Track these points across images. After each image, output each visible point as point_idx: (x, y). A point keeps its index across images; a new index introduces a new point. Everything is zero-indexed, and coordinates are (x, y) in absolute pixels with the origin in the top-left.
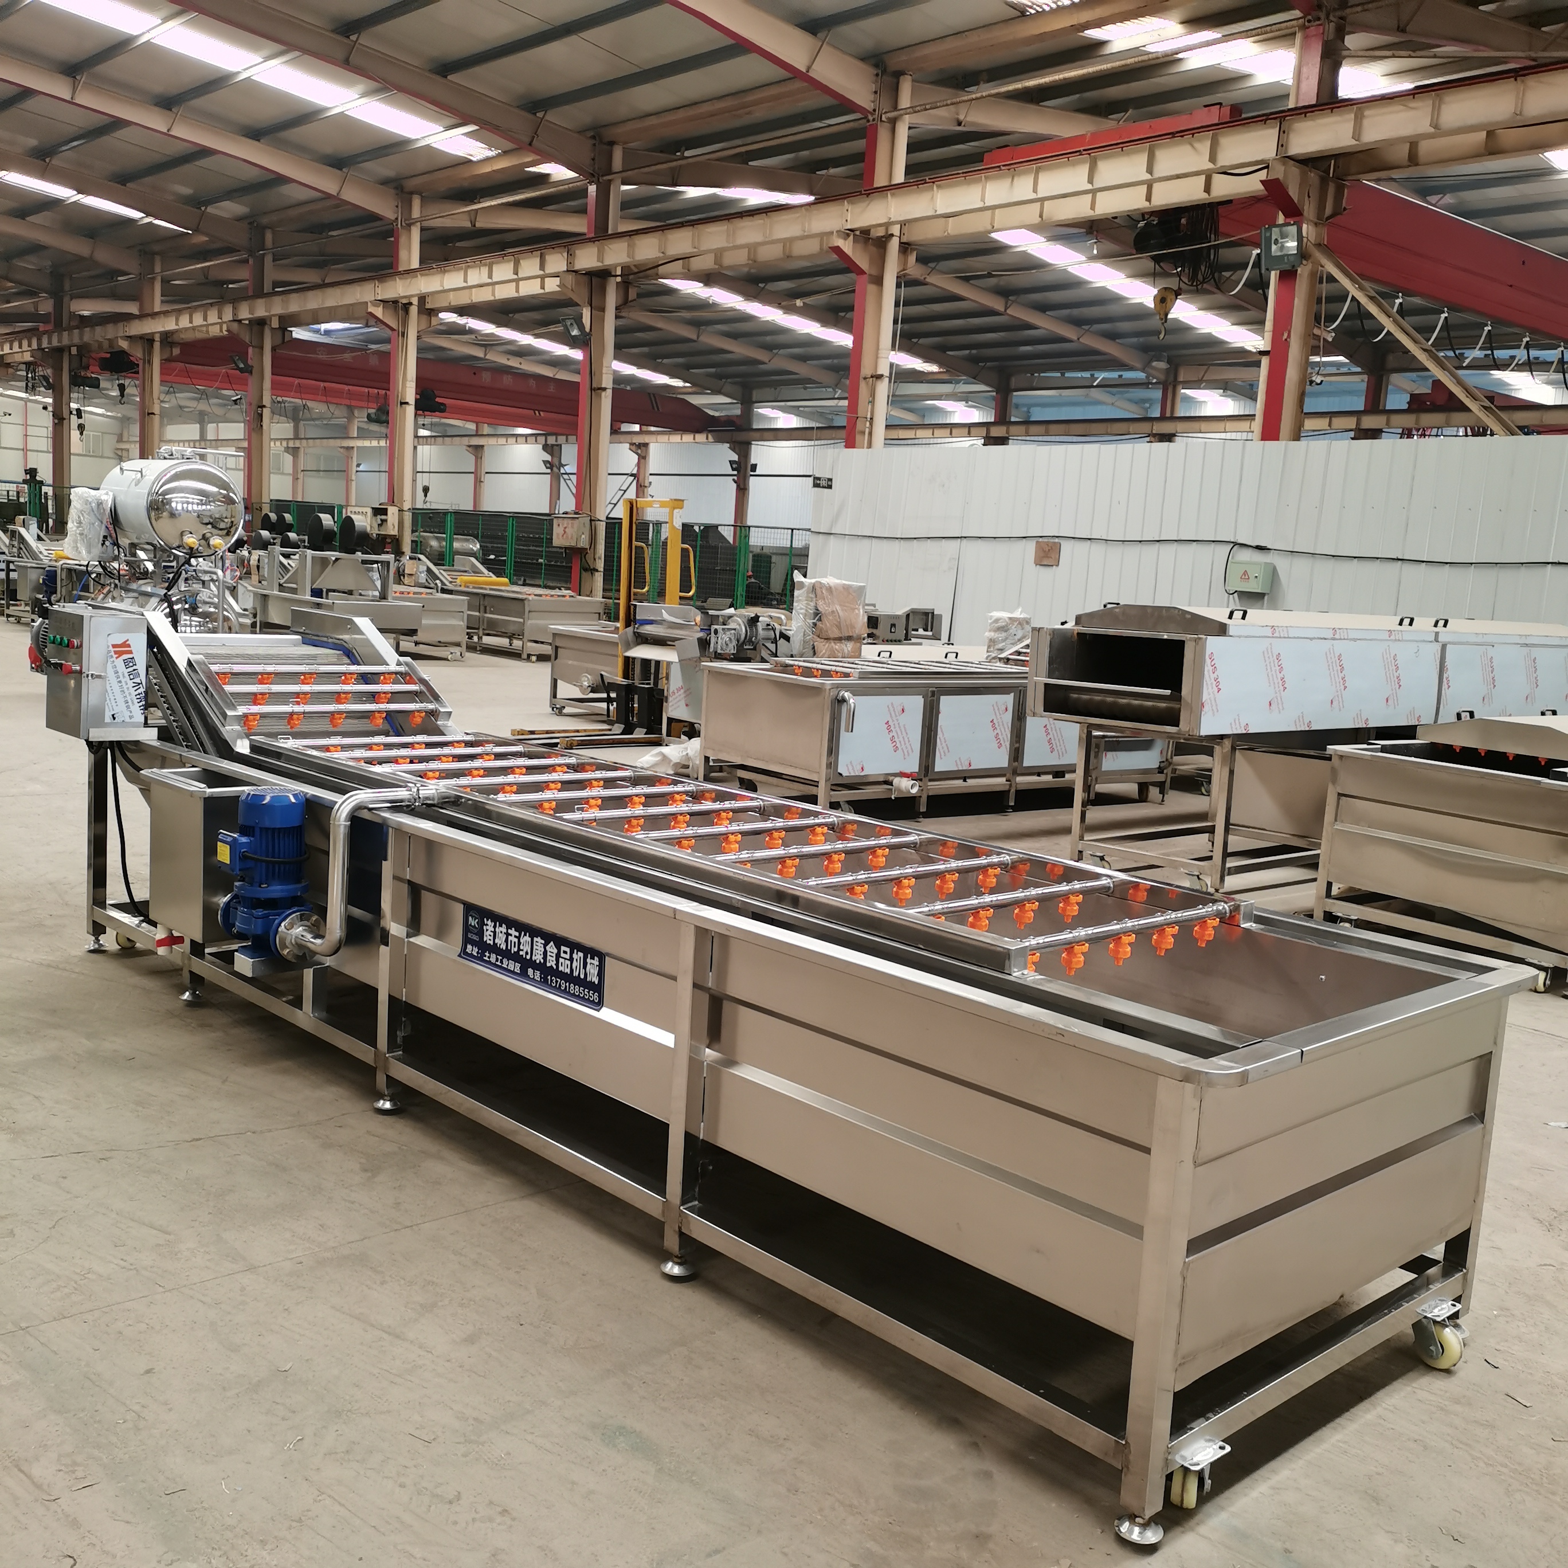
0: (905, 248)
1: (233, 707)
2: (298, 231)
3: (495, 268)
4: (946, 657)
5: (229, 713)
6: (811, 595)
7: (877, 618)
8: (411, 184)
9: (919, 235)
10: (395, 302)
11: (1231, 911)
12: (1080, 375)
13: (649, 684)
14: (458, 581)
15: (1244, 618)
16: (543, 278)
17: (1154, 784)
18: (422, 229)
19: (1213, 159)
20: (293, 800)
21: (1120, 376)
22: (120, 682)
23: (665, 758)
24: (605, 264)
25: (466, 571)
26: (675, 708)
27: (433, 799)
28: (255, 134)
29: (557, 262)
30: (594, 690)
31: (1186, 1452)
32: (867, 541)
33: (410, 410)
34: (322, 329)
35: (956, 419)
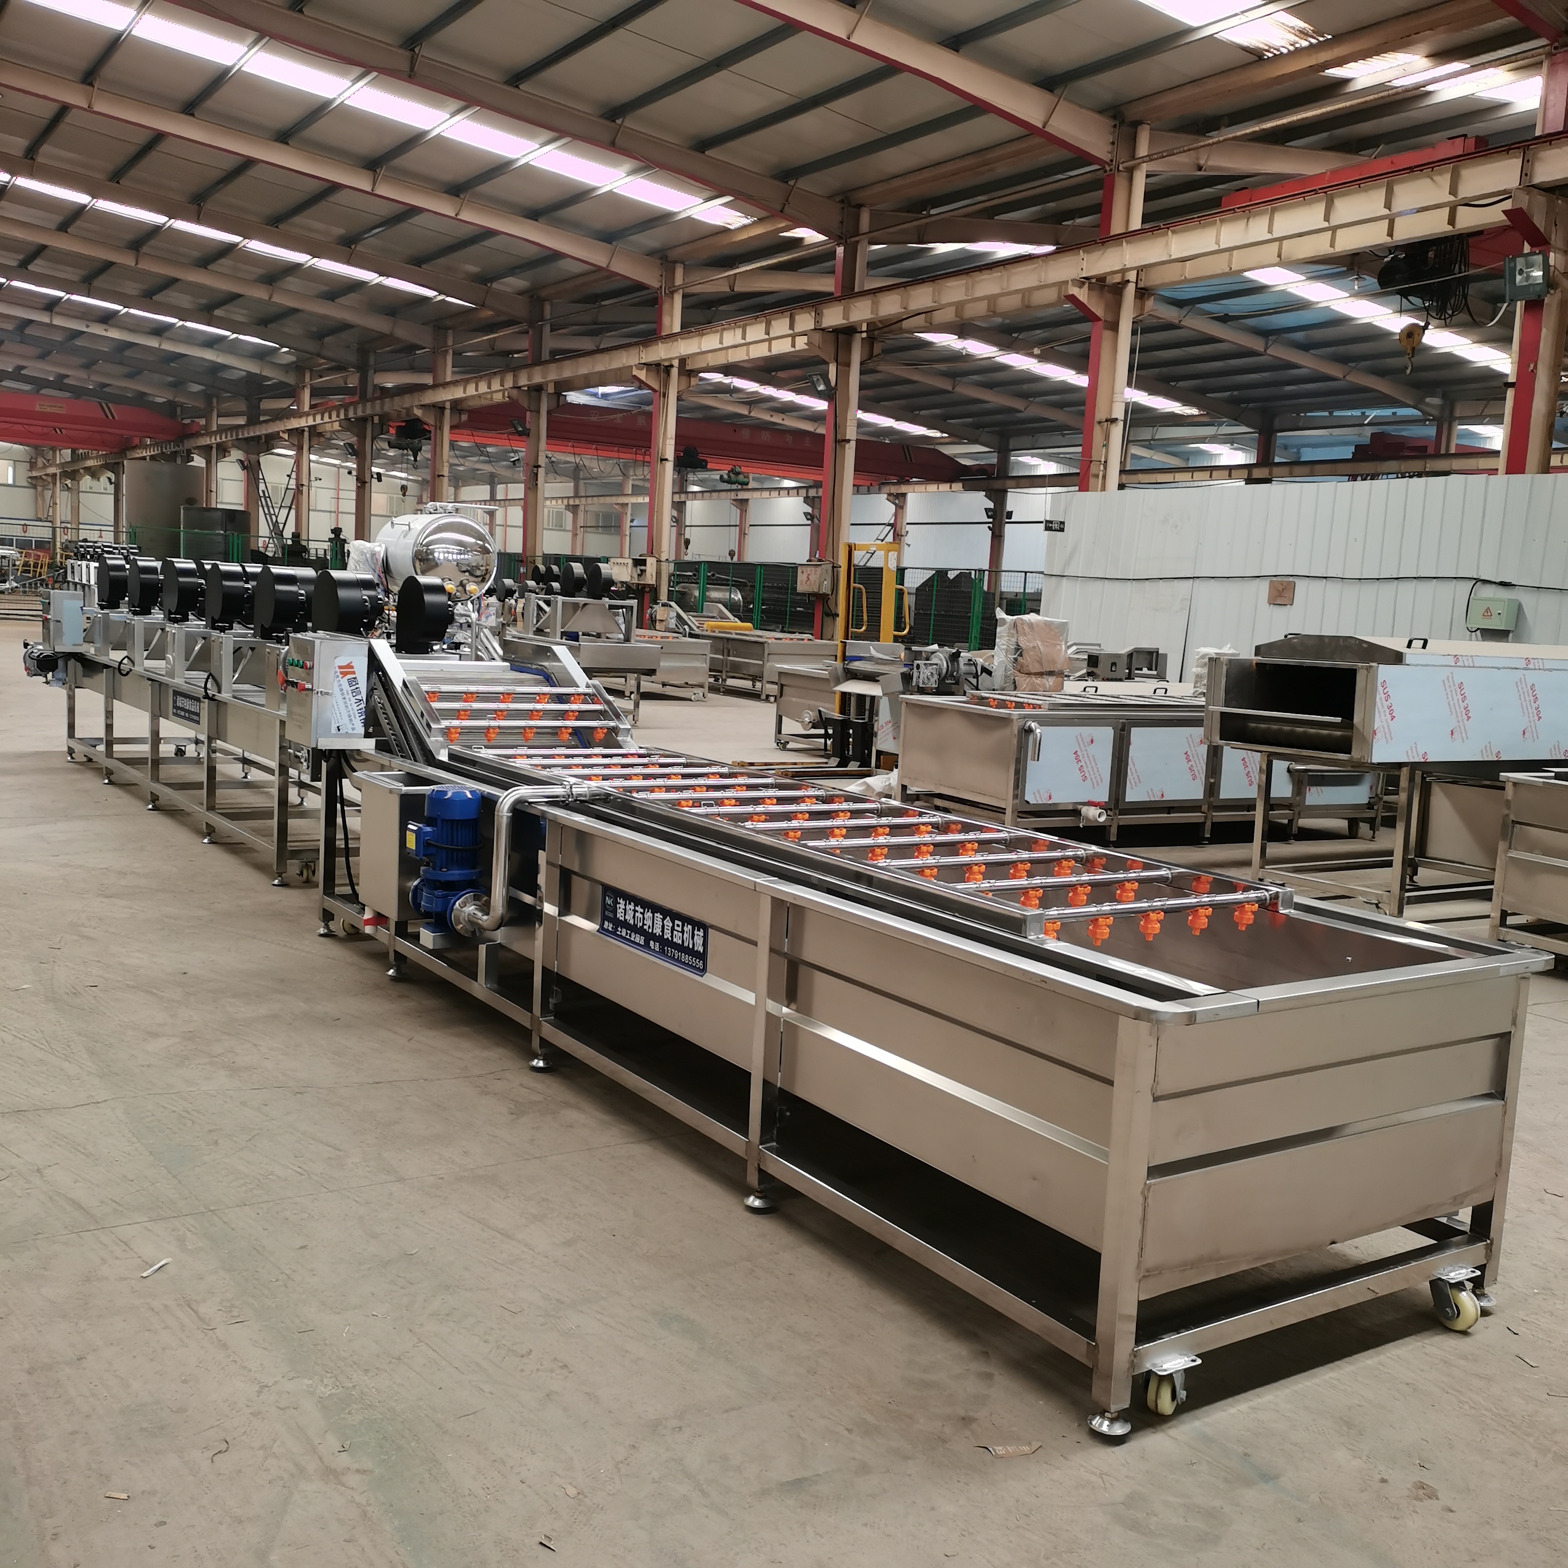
0: (1143, 293)
1: (437, 721)
2: (574, 302)
3: (748, 329)
4: (1155, 693)
5: (433, 726)
6: (1012, 631)
7: (1097, 657)
8: (673, 254)
9: (1154, 279)
10: (658, 365)
11: (1271, 899)
12: (1350, 414)
13: (864, 719)
14: (705, 626)
15: (1424, 647)
16: (793, 337)
17: (1364, 820)
18: (684, 296)
19: (1453, 191)
20: (470, 796)
21: (1394, 414)
22: (344, 698)
23: (869, 787)
24: (852, 320)
25: (713, 617)
26: (884, 741)
27: (585, 796)
28: (534, 214)
29: (805, 321)
30: (814, 727)
31: (1158, 1361)
32: (1099, 583)
33: (669, 466)
34: (600, 392)
35: (1224, 461)
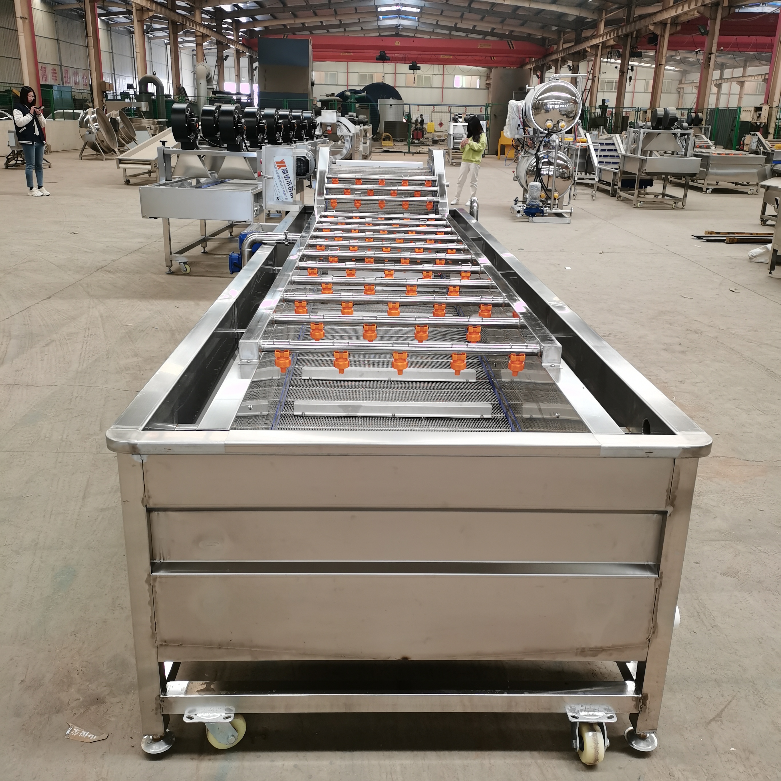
22: (280, 181)
